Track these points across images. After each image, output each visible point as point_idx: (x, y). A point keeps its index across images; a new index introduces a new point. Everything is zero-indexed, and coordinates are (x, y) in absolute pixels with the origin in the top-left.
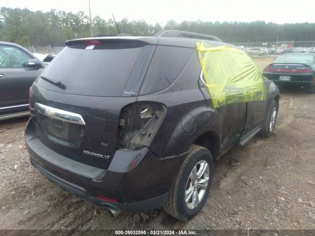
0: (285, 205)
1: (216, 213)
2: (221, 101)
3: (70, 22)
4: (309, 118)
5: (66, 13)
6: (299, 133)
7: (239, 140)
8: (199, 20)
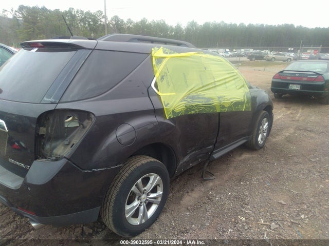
0: (243, 225)
1: (165, 230)
2: (177, 110)
3: (88, 21)
4: (310, 131)
5: (84, 12)
6: (293, 147)
7: (212, 153)
8: (223, 22)
